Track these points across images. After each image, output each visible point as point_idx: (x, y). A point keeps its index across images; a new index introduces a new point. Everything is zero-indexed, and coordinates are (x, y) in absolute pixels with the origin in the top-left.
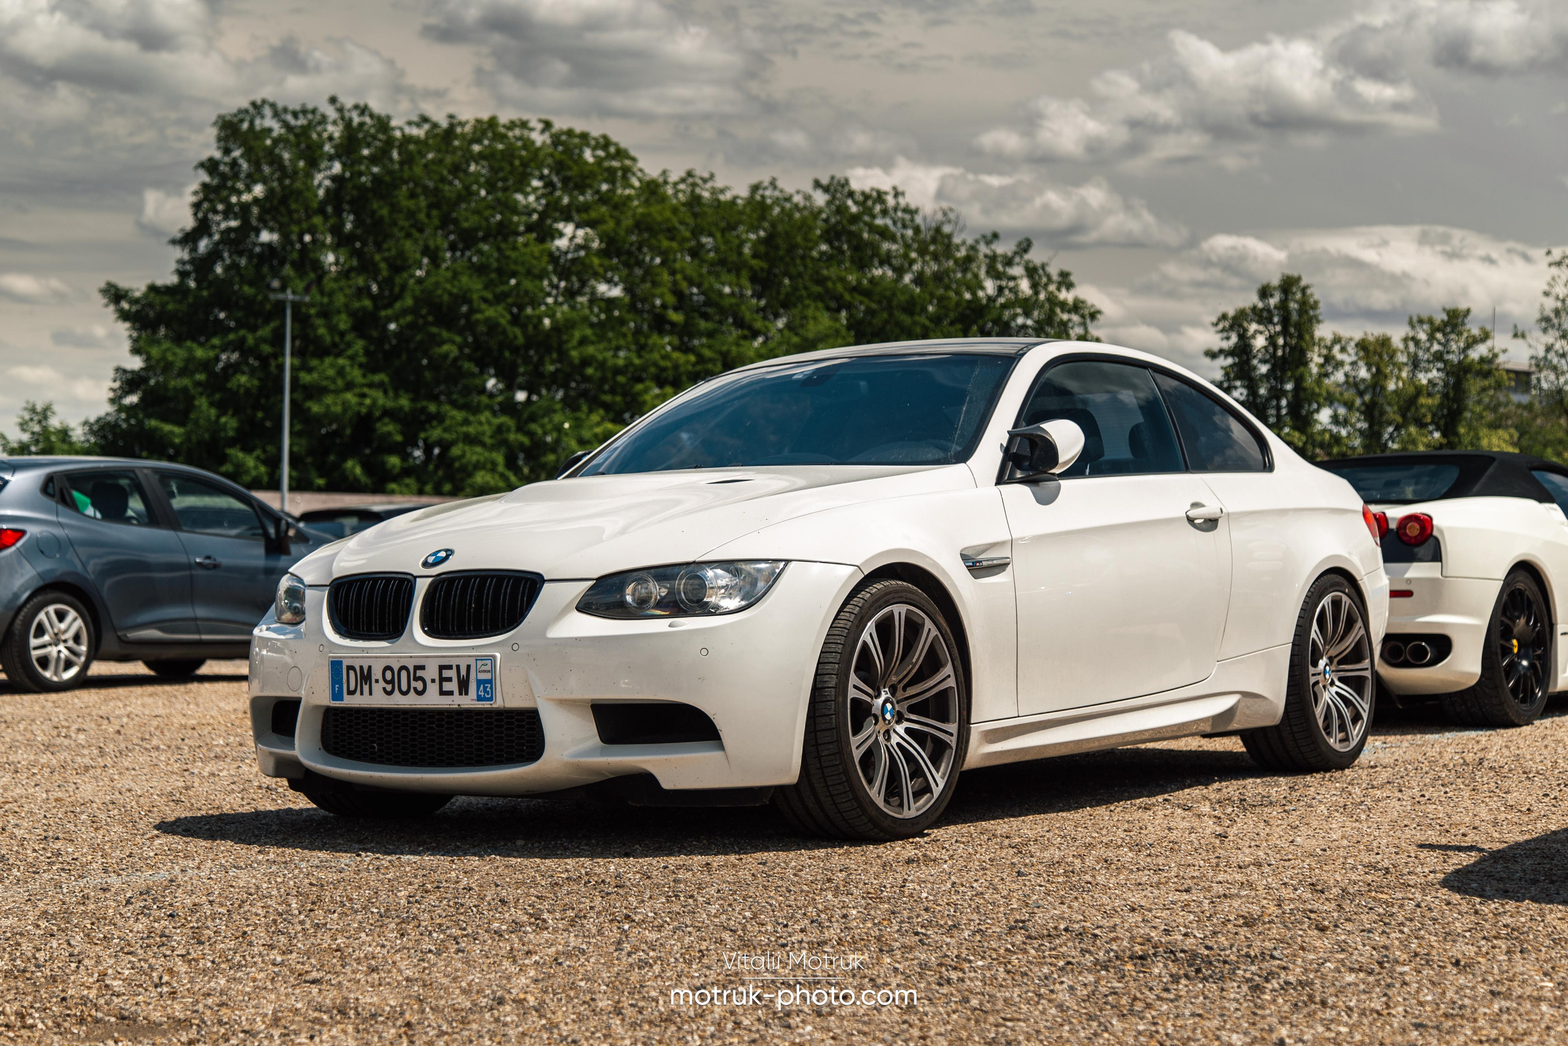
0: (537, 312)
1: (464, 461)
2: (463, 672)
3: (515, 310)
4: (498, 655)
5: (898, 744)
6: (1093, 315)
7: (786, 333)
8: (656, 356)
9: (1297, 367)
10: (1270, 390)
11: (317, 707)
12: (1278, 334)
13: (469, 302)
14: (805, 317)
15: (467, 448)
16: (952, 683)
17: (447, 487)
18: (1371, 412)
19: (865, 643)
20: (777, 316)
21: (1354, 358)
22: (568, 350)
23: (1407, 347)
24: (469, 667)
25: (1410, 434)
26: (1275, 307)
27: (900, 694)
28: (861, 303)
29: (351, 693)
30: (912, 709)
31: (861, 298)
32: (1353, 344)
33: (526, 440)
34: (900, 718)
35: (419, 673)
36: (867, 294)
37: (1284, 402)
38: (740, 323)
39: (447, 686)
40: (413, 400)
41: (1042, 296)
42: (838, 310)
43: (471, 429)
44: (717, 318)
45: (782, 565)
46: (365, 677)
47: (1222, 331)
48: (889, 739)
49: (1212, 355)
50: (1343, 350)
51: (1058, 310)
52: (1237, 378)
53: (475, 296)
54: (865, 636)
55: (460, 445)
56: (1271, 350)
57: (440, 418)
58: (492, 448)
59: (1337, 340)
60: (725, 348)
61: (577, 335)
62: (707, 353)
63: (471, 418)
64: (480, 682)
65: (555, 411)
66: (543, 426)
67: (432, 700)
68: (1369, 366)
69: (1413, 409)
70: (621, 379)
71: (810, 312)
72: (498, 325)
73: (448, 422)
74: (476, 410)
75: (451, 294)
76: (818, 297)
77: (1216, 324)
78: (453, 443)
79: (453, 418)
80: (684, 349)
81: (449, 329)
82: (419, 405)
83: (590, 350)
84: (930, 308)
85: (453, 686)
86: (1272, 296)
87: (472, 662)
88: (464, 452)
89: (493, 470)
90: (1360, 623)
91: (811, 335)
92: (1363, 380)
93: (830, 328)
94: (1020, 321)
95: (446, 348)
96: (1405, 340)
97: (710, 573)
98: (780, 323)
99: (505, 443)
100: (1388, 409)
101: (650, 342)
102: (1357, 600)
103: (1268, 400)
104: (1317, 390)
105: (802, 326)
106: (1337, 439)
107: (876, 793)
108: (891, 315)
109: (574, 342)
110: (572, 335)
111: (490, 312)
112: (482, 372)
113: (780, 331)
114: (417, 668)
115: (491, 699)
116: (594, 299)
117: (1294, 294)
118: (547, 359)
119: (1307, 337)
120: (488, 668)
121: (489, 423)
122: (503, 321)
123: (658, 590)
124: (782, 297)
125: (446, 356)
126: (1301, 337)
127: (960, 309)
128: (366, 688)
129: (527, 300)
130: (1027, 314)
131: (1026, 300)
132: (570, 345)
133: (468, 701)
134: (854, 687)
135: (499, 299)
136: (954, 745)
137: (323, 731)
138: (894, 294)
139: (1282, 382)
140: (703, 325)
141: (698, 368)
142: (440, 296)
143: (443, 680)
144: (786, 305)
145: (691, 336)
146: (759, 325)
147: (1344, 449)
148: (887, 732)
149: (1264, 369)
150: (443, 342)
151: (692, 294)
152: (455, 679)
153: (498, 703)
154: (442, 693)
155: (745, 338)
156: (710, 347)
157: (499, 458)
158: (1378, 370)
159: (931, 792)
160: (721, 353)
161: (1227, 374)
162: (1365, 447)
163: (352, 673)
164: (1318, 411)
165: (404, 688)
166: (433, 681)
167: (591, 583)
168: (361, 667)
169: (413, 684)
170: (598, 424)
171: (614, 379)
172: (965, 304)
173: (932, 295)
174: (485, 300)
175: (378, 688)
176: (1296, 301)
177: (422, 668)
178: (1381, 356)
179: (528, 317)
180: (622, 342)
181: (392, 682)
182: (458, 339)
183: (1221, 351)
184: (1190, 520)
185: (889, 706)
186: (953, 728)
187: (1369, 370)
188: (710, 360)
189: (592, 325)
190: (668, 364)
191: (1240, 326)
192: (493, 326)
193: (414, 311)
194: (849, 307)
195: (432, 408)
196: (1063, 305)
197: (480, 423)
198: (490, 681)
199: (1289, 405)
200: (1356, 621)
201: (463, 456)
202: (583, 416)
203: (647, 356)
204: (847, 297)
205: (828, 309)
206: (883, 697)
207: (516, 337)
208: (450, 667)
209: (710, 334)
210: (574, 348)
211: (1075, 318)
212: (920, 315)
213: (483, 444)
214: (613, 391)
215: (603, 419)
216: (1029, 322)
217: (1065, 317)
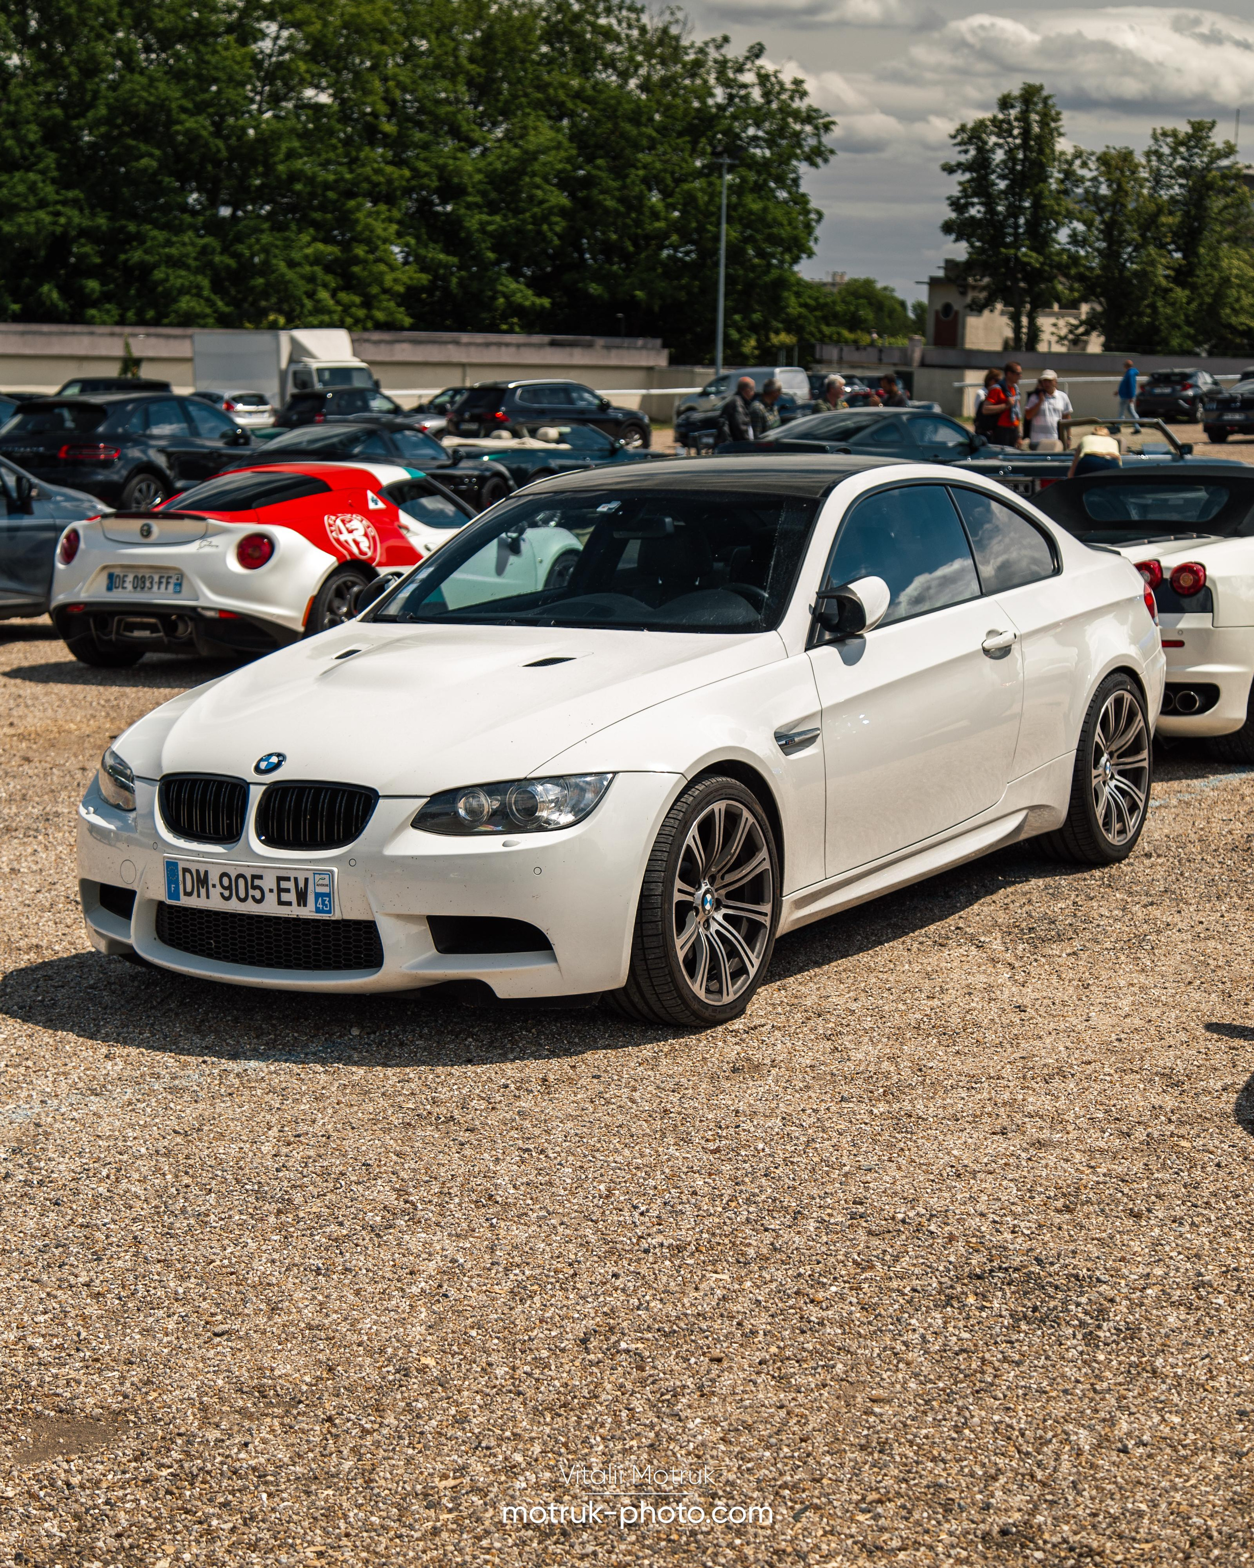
0: (241, 122)
1: (168, 285)
2: (301, 884)
3: (217, 118)
4: (335, 870)
5: (717, 932)
6: (827, 127)
7: (506, 145)
8: (368, 170)
9: (1037, 184)
10: (1009, 207)
11: (151, 901)
12: (1017, 147)
13: (169, 112)
14: (525, 128)
15: (170, 271)
16: (767, 865)
17: (150, 314)
18: (1111, 231)
19: (688, 847)
20: (495, 124)
21: (1095, 173)
22: (275, 163)
23: (1149, 161)
24: (306, 880)
25: (1149, 255)
26: (1016, 119)
27: (718, 883)
28: (584, 110)
29: (188, 894)
30: (729, 896)
31: (585, 106)
32: (1094, 158)
33: (232, 263)
34: (718, 905)
35: (257, 882)
36: (590, 101)
37: (1022, 221)
38: (455, 132)
39: (285, 897)
40: (110, 219)
41: (774, 106)
42: (560, 119)
43: (174, 251)
44: (432, 127)
45: (610, 776)
46: (202, 881)
47: (959, 144)
48: (707, 928)
49: (949, 169)
50: (1084, 165)
51: (790, 120)
52: (975, 194)
53: (174, 105)
54: (689, 840)
55: (163, 268)
56: (1010, 164)
57: (140, 239)
58: (198, 271)
59: (1078, 154)
60: (441, 161)
61: (284, 146)
62: (423, 167)
63: (174, 239)
64: (318, 895)
65: (262, 231)
66: (250, 247)
67: (270, 907)
68: (1110, 182)
69: (1153, 229)
70: (331, 195)
71: (530, 122)
72: (199, 136)
73: (149, 244)
74: (178, 230)
75: (147, 103)
76: (538, 105)
77: (954, 137)
78: (155, 266)
79: (154, 238)
80: (399, 162)
81: (146, 141)
82: (117, 225)
83: (298, 164)
84: (657, 117)
85: (292, 897)
86: (1012, 107)
87: (310, 875)
88: (168, 275)
89: (199, 295)
90: (1140, 716)
91: (531, 147)
92: (1105, 197)
93: (551, 140)
94: (751, 131)
95: (145, 161)
96: (1148, 154)
97: (540, 788)
98: (499, 133)
99: (210, 264)
100: (1128, 227)
101: (362, 155)
102: (1138, 694)
103: (1006, 218)
104: (1056, 208)
105: (522, 137)
106: (1075, 259)
107: (698, 988)
108: (616, 125)
109: (281, 156)
110: (279, 147)
111: (190, 123)
112: (182, 189)
113: (499, 140)
114: (254, 877)
115: (329, 912)
116: (302, 106)
117: (1036, 104)
118: (252, 172)
119: (1048, 151)
120: (326, 882)
121: (193, 244)
122: (204, 133)
123: (488, 804)
124: (500, 104)
125: (145, 170)
126: (1041, 151)
127: (688, 119)
128: (203, 891)
129: (228, 110)
130: (758, 125)
131: (758, 109)
132: (277, 159)
133: (308, 912)
134: (679, 890)
135: (200, 109)
136: (768, 924)
137: (157, 922)
138: (619, 103)
139: (1021, 200)
140: (418, 136)
141: (413, 183)
142: (136, 105)
143: (280, 890)
144: (506, 113)
145: (406, 148)
146: (476, 135)
147: (1082, 269)
148: (707, 921)
149: (1002, 185)
150: (142, 156)
151: (405, 101)
152: (293, 891)
153: (337, 915)
154: (281, 903)
155: (462, 150)
156: (425, 160)
157: (205, 283)
158: (1119, 185)
159: (747, 972)
160: (437, 167)
161: (964, 191)
162: (1103, 268)
163: (188, 876)
164: (1056, 230)
165: (242, 895)
166: (271, 891)
167: (425, 800)
168: (198, 871)
169: (251, 892)
170: (309, 245)
171: (324, 196)
172: (693, 114)
173: (659, 102)
174: (183, 109)
175: (216, 892)
176: (1037, 113)
177: (260, 877)
178: (1122, 172)
179: (233, 128)
180: (332, 155)
181: (229, 888)
182: (157, 152)
183: (959, 165)
184: (986, 651)
185: (709, 897)
186: (767, 908)
187: (1109, 186)
188: (427, 174)
189: (300, 136)
190: (382, 179)
191: (979, 138)
192: (193, 138)
193: (108, 121)
194: (572, 115)
195: (132, 228)
196: (796, 115)
197: (184, 244)
198: (328, 895)
199: (1027, 222)
200: (1136, 715)
201: (167, 280)
202: (293, 236)
203: (359, 171)
204: (570, 105)
205: (550, 117)
206: (704, 888)
207: (219, 151)
208: (288, 879)
209: (426, 146)
210: (282, 162)
211: (808, 128)
212: (646, 126)
213: (188, 268)
214: (322, 208)
215: (315, 239)
216: (760, 133)
217: (798, 127)
